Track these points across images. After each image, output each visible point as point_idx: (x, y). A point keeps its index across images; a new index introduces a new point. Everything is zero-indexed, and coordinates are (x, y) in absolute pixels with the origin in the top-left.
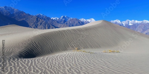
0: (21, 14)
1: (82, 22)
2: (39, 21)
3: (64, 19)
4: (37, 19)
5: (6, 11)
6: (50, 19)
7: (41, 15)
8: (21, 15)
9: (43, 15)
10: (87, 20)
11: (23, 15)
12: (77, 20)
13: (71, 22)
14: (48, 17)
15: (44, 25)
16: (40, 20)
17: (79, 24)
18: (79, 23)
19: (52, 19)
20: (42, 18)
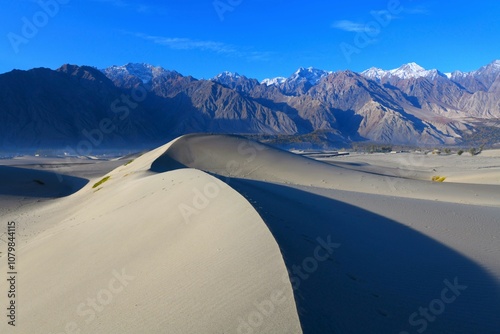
0: (170, 80)
1: (369, 81)
2: (220, 93)
3: (304, 80)
4: (214, 88)
5: (130, 76)
6: (258, 84)
7: (230, 74)
8: (169, 83)
9: (236, 74)
10: (393, 71)
11: (174, 83)
12: (350, 75)
13: (329, 86)
14: (251, 80)
15: (235, 108)
16: (224, 90)
17: (362, 88)
18: (360, 84)
19: (265, 84)
20: (231, 86)
